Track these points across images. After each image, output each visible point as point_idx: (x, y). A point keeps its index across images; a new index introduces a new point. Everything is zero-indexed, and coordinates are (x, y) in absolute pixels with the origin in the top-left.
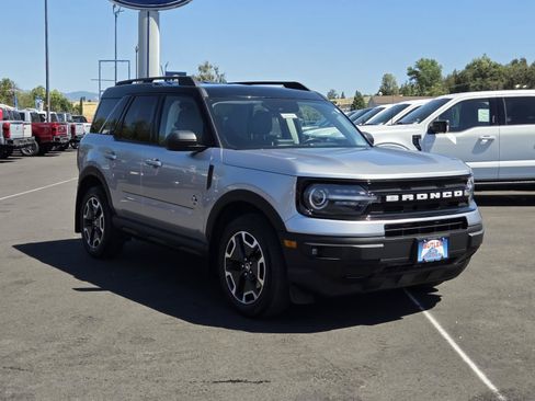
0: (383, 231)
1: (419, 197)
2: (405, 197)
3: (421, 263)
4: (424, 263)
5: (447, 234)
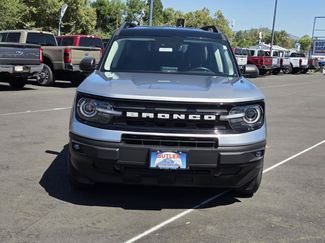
0: (119, 139)
1: (160, 116)
2: (144, 115)
3: (154, 169)
4: (157, 170)
5: (188, 149)
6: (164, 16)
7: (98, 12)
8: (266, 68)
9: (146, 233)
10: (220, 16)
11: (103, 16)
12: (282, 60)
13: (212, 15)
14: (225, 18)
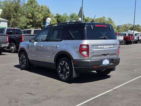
6: (85, 20)
7: (57, 20)
8: (132, 41)
9: (96, 97)
10: (110, 19)
11: (59, 21)
12: (138, 37)
13: (107, 19)
14: (112, 20)
